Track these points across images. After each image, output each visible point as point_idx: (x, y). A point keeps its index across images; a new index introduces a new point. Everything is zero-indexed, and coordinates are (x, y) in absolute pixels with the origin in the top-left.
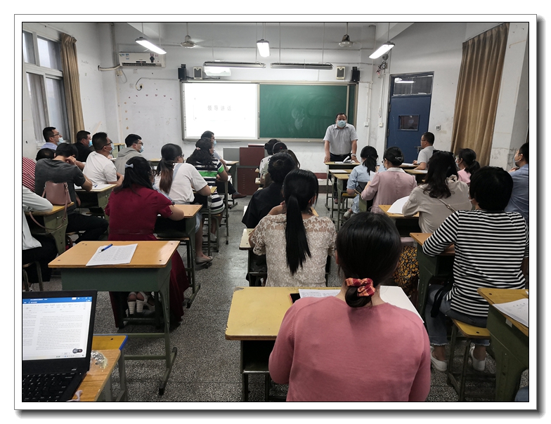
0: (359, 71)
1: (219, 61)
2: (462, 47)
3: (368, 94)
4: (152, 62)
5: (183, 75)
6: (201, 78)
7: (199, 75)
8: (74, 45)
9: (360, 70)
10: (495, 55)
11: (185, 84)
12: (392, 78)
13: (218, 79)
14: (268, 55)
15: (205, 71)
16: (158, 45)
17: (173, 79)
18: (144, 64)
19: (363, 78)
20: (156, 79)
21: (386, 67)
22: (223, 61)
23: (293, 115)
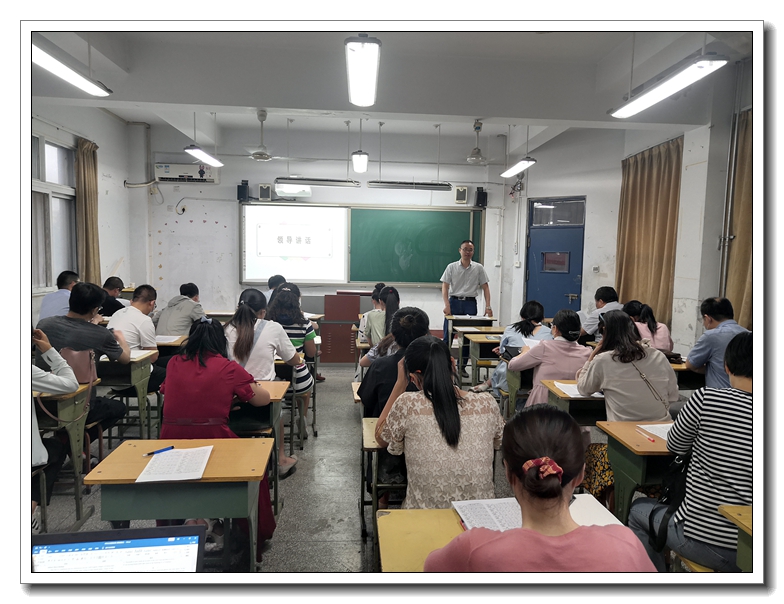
0: (486, 194)
1: (295, 177)
2: (621, 165)
3: (499, 223)
4: (202, 176)
5: (244, 194)
6: (269, 199)
7: (267, 195)
8: (94, 153)
9: (487, 191)
10: (666, 178)
11: (247, 207)
12: (531, 202)
13: (292, 200)
14: (365, 170)
15: (277, 190)
16: (213, 155)
17: (229, 200)
18: (190, 179)
19: (491, 201)
20: (206, 199)
21: (522, 189)
22: (301, 177)
23: (396, 251)
